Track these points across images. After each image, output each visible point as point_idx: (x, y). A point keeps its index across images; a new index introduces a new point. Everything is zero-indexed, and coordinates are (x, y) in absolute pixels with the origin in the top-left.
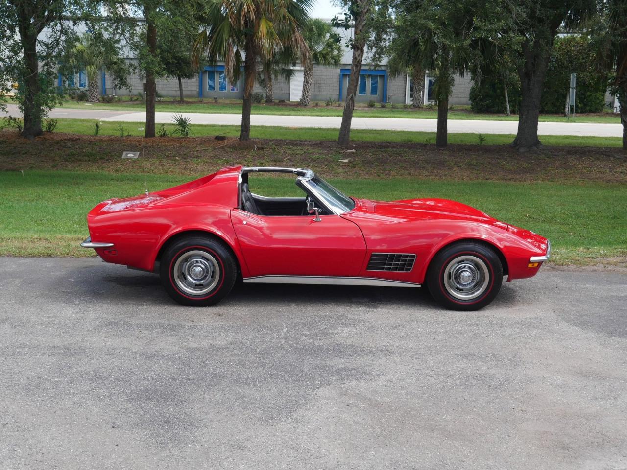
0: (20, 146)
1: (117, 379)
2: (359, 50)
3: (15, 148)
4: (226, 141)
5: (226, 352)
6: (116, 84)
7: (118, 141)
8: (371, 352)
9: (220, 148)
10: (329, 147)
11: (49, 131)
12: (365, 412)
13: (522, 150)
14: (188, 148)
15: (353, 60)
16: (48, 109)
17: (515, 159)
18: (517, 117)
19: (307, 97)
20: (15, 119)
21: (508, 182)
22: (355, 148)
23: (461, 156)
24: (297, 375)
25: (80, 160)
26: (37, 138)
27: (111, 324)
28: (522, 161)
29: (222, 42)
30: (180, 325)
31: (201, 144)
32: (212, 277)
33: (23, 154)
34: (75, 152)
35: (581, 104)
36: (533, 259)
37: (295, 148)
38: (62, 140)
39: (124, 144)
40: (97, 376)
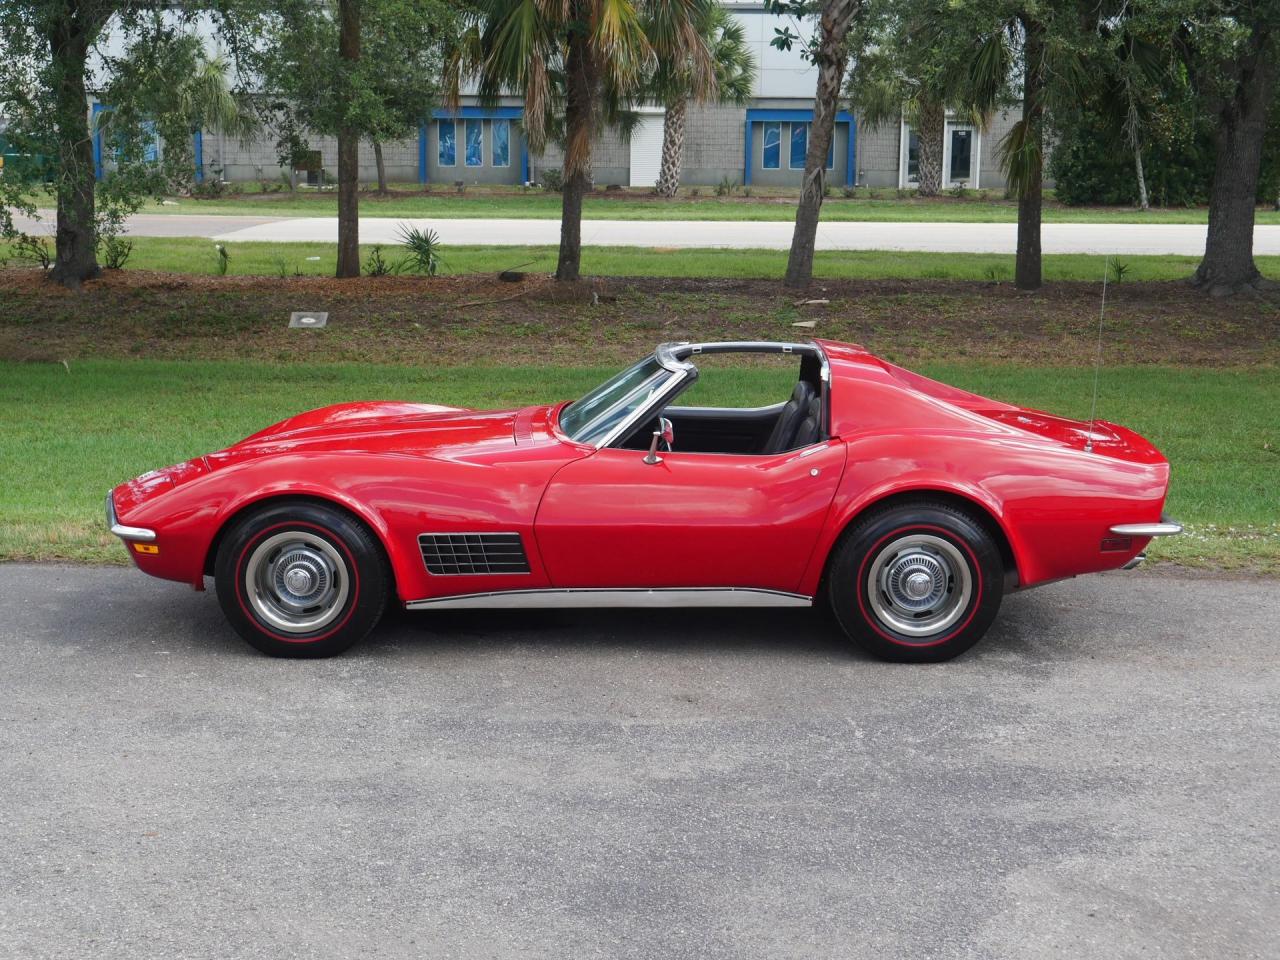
0: (51, 303)
1: (521, 860)
2: (834, 67)
3: (39, 308)
4: (525, 283)
5: (746, 789)
6: (284, 155)
7: (277, 287)
8: (1085, 786)
9: (514, 300)
10: (767, 295)
11: (114, 266)
12: (1139, 931)
13: (1217, 292)
14: (439, 301)
15: (819, 89)
17: (1205, 313)
18: (1204, 215)
19: (672, 177)
20: (34, 241)
21: (1197, 368)
22: (825, 295)
23: (1077, 307)
24: (939, 843)
25: (194, 334)
26: (88, 284)
27: (447, 724)
28: (1221, 317)
29: (517, 54)
30: (607, 726)
31: (469, 291)
33: (60, 322)
34: (178, 316)
37: (687, 296)
38: (144, 288)
39: (289, 294)
40: (472, 853)
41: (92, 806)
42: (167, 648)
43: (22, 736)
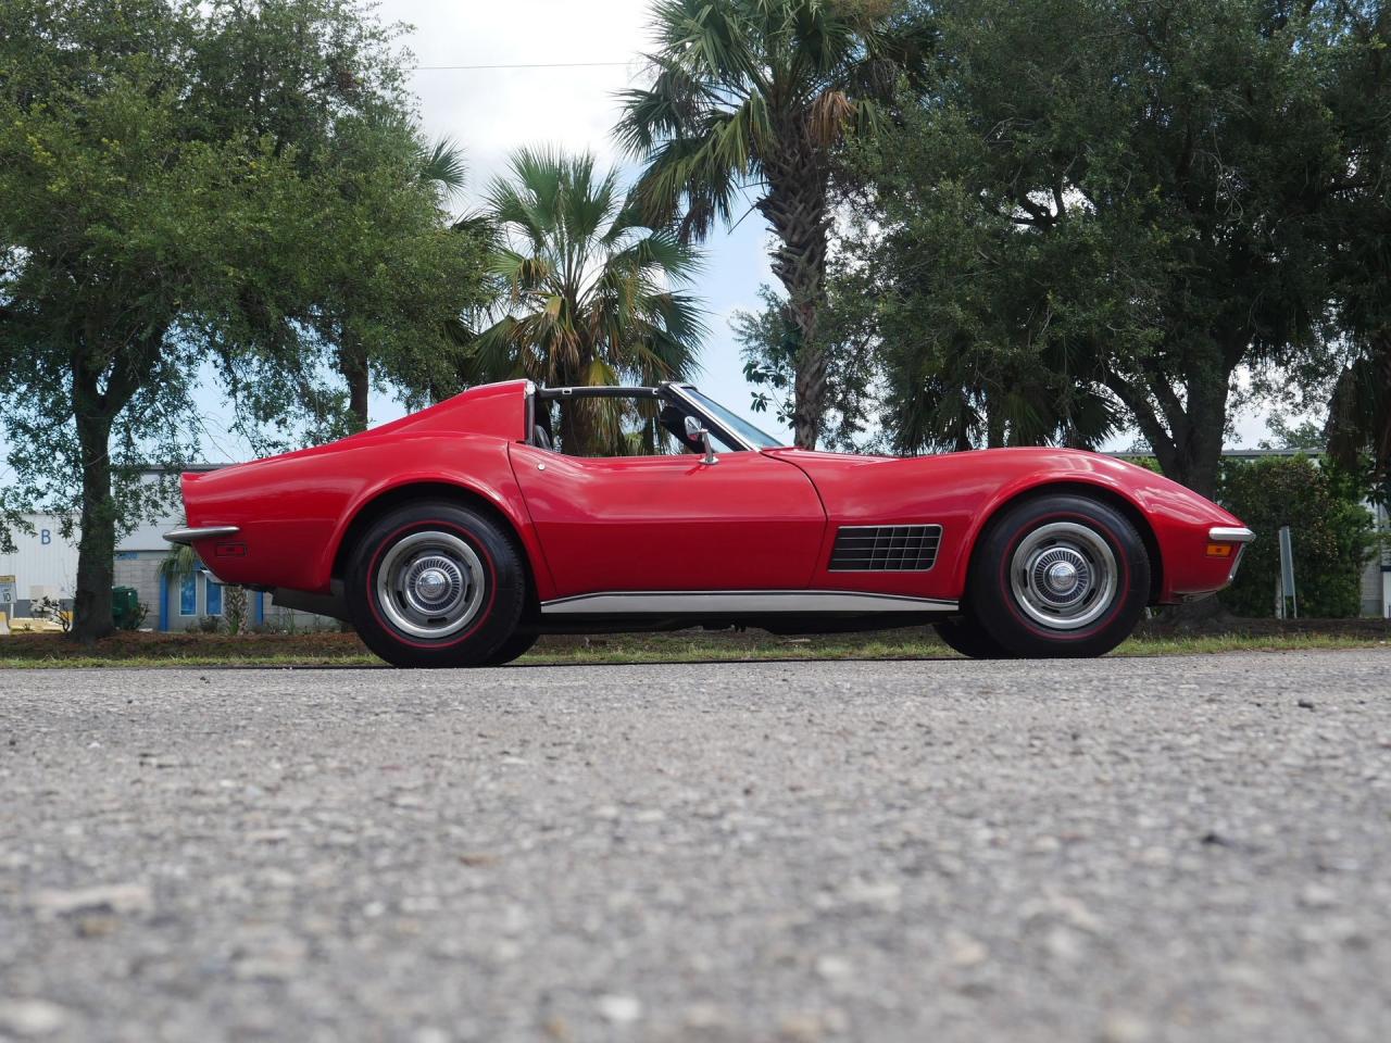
2: (808, 425)
16: (124, 532)
20: (56, 604)
26: (103, 642)
32: (466, 600)
35: (1307, 601)
36: (1215, 531)
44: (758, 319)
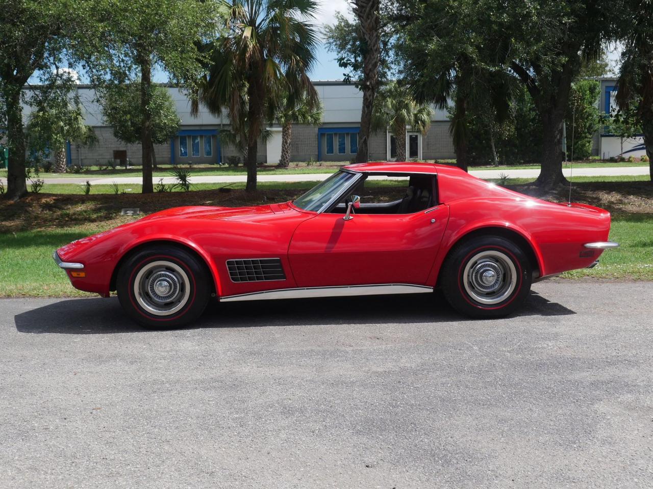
1: (318, 411)
2: (371, 90)
4: (232, 193)
7: (114, 198)
11: (35, 191)
19: (287, 158)
22: (371, 194)
27: (251, 353)
29: (225, 87)
39: (120, 201)
40: (288, 409)
41: (60, 397)
42: (89, 329)
43: (14, 368)
44: (333, 28)
